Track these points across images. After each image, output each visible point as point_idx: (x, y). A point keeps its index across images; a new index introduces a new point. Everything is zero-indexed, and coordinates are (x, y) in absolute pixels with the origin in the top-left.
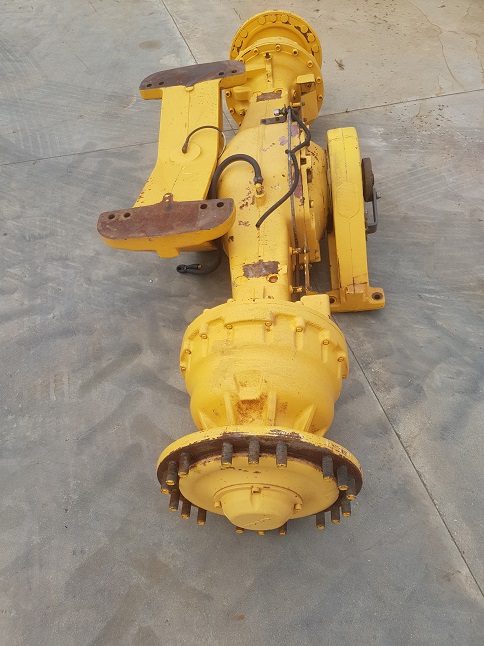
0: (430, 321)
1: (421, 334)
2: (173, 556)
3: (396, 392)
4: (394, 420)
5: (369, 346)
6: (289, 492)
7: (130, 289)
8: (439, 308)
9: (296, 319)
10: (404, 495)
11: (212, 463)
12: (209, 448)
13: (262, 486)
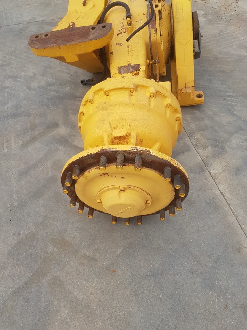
0: (230, 112)
1: (225, 118)
2: (74, 236)
3: (209, 150)
4: (208, 164)
5: (193, 125)
6: (143, 191)
7: (53, 93)
8: (235, 105)
9: (150, 89)
10: (213, 205)
11: (93, 172)
12: (92, 161)
13: (126, 187)
